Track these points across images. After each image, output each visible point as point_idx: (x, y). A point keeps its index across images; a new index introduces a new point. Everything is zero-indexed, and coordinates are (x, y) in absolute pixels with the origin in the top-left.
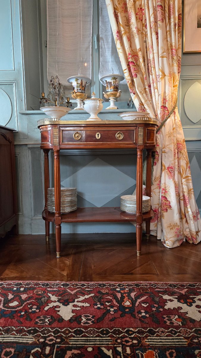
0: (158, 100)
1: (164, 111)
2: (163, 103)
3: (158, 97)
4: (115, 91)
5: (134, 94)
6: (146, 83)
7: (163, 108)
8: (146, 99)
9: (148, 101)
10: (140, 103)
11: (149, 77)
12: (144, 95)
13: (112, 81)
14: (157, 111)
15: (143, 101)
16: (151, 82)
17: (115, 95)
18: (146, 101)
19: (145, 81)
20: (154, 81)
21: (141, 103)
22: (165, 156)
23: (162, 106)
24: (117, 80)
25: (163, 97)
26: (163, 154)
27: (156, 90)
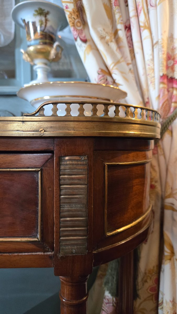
0: (153, 60)
1: (168, 91)
2: (167, 67)
3: (150, 52)
4: (45, 43)
5: (85, 41)
6: (117, 16)
7: (166, 81)
8: (119, 56)
9: (124, 64)
10: (100, 69)
11: (127, 6)
12: (113, 45)
13: (37, 19)
14: (148, 90)
15: (109, 62)
16: (132, 13)
17: (45, 54)
18: (117, 63)
19: (116, 9)
20: (140, 7)
21: (104, 68)
22: (173, 219)
23: (164, 77)
24: (49, 17)
25: (165, 49)
26: (168, 213)
27: (145, 33)
